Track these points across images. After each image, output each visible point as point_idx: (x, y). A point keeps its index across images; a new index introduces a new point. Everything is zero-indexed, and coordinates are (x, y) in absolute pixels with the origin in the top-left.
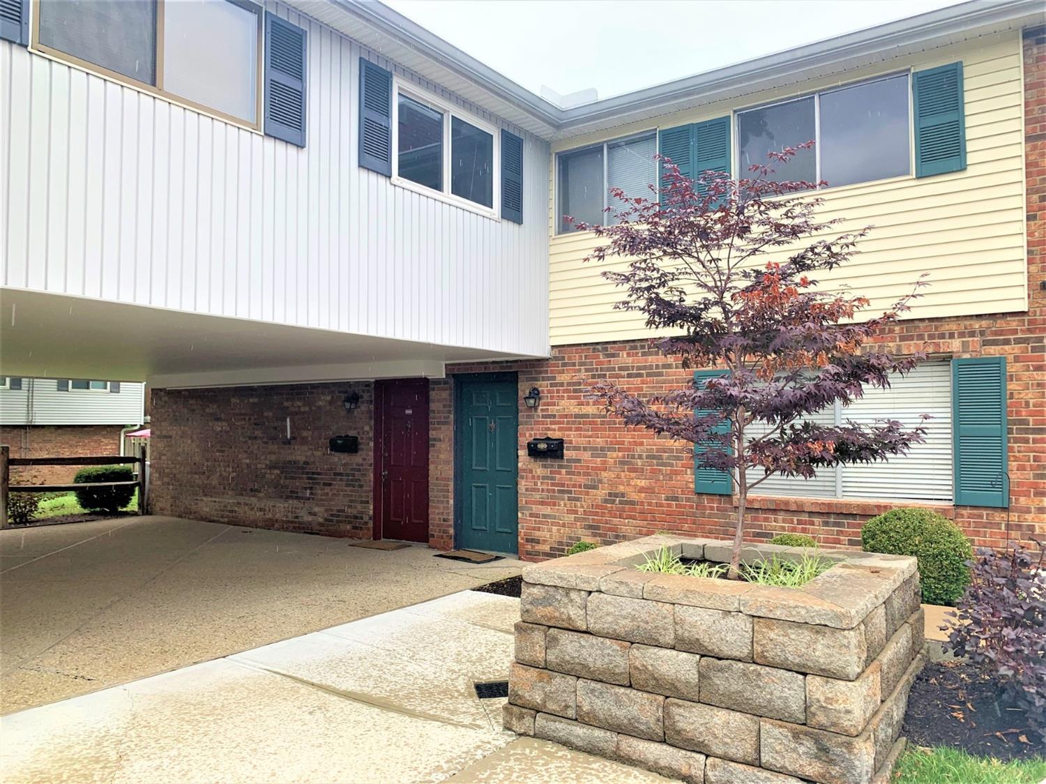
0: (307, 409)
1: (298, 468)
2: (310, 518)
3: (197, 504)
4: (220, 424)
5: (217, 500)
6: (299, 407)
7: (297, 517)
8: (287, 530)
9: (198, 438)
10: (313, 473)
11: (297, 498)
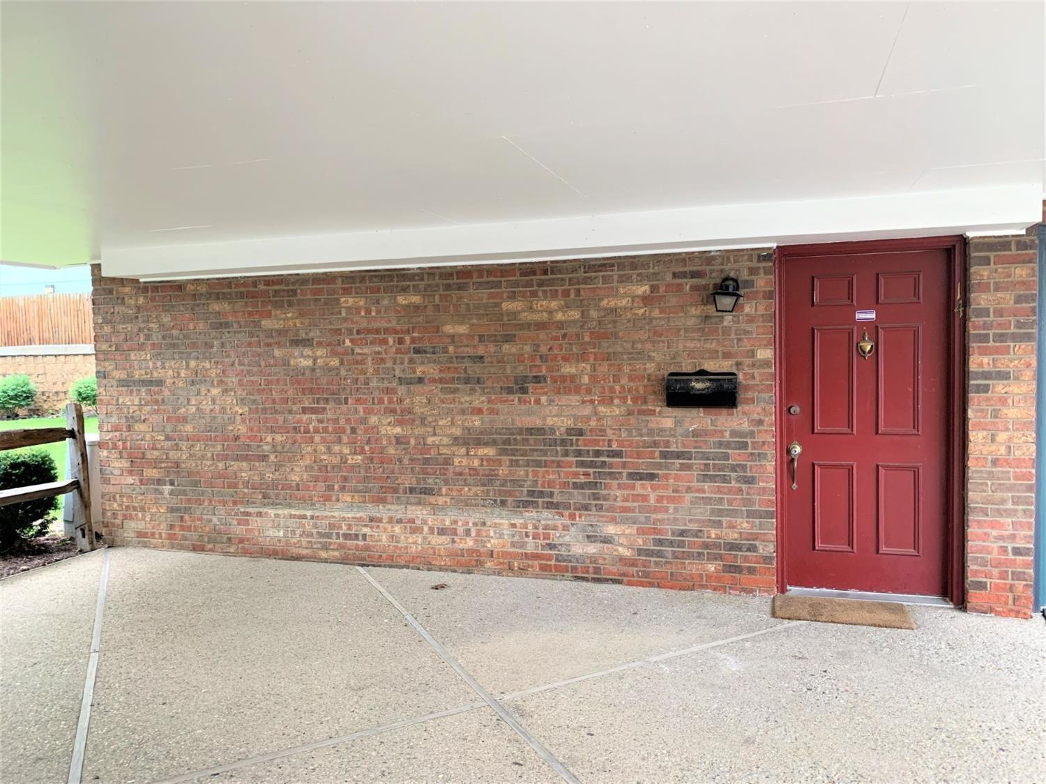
0: (575, 314)
1: (554, 443)
2: (592, 549)
3: (247, 523)
4: (307, 352)
5: (309, 513)
6: (550, 312)
7: (551, 546)
8: (522, 571)
9: (240, 383)
10: (598, 453)
11: (551, 505)
